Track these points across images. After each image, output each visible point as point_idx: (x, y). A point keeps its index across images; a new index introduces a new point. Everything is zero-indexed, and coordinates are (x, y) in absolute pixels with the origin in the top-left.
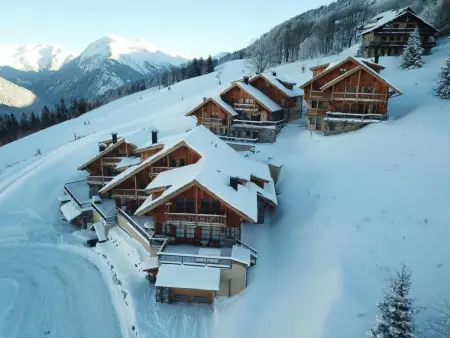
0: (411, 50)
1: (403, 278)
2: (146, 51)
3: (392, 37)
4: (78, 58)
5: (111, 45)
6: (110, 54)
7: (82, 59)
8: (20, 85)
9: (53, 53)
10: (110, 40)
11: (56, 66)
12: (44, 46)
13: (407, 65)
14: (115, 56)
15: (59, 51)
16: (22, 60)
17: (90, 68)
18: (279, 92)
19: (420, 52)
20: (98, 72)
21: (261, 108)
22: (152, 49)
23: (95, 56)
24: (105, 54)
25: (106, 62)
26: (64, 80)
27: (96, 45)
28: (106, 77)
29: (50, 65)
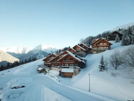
0: (117, 39)
1: (102, 56)
2: (51, 48)
3: (113, 37)
4: (33, 50)
5: (42, 47)
6: (42, 49)
7: (34, 50)
8: (16, 57)
9: (26, 49)
10: (42, 45)
11: (26, 52)
12: (24, 47)
13: (116, 42)
14: (43, 49)
15: (28, 48)
16: (17, 51)
17: (35, 53)
18: (86, 47)
19: (119, 39)
20: (38, 54)
21: (82, 50)
22: (53, 48)
23: (37, 50)
24: (40, 49)
25: (40, 51)
26: (28, 56)
27: (38, 47)
28: (40, 55)
29: (25, 52)
